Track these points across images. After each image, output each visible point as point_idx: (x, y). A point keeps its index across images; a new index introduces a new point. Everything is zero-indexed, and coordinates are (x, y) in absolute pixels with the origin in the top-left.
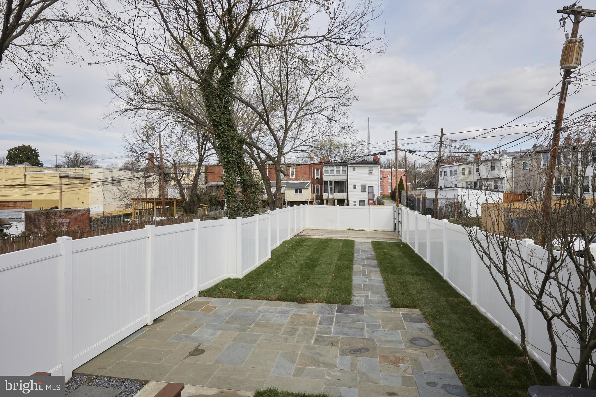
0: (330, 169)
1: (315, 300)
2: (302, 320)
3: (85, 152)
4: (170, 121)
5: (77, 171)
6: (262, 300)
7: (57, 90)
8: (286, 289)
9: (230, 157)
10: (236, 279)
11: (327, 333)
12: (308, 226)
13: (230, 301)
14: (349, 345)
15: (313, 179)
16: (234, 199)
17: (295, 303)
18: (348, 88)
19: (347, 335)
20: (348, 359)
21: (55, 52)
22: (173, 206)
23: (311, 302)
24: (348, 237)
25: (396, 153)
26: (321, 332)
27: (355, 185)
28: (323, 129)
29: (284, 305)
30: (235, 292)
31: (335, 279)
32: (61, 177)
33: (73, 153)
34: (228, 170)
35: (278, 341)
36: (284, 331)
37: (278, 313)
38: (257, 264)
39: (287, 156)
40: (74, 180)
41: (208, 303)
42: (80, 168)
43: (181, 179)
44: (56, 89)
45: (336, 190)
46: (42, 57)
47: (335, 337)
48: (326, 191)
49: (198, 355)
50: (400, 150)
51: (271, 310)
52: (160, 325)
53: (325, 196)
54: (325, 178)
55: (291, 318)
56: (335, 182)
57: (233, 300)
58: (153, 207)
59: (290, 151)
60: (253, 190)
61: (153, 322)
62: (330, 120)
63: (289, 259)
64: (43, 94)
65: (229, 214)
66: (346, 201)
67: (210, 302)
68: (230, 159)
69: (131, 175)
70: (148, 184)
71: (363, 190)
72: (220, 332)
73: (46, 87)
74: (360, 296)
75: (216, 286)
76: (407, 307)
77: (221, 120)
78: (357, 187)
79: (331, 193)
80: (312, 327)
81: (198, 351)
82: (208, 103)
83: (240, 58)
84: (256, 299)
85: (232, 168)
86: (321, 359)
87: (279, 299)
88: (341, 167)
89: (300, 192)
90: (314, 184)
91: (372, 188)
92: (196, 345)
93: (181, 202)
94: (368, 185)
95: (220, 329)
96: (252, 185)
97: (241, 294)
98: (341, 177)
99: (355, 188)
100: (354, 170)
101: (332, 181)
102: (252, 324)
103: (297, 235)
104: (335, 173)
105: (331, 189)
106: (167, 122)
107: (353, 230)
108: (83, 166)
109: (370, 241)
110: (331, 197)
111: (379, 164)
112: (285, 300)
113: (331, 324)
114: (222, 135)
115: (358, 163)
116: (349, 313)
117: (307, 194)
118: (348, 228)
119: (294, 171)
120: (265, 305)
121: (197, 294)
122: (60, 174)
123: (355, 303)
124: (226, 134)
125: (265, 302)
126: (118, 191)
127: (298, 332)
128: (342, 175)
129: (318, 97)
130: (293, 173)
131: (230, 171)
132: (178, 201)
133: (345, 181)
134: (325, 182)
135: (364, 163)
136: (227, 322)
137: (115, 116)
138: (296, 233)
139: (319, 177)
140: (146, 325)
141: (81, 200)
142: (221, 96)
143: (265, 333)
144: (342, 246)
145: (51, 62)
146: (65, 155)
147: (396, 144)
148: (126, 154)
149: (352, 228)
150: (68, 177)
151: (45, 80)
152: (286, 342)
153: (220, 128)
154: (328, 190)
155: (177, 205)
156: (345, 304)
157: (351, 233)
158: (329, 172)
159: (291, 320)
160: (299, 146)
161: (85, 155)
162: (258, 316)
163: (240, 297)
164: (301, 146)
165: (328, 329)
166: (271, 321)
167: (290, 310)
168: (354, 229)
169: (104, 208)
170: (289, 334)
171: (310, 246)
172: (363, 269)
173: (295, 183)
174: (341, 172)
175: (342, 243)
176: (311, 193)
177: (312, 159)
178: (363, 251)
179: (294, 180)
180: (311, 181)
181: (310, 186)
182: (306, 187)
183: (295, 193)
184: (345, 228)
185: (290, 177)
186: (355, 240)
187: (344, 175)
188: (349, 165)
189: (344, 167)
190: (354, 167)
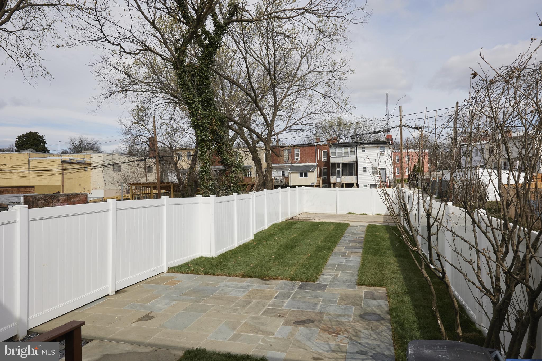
0: (337, 150)
1: (280, 277)
2: (260, 294)
3: (89, 138)
4: (160, 102)
5: (79, 157)
6: (227, 276)
7: (46, 74)
8: (255, 267)
9: (204, 135)
10: (209, 258)
11: (279, 306)
12: (305, 210)
13: (195, 277)
14: (296, 317)
15: (319, 162)
16: (208, 177)
17: (260, 280)
18: (344, 62)
19: (298, 308)
20: (289, 328)
21: (45, 37)
22: (171, 191)
23: (276, 279)
24: (345, 220)
25: (401, 130)
26: (273, 305)
27: (365, 168)
28: (319, 106)
29: (247, 281)
30: (203, 269)
31: (309, 259)
32: (63, 162)
33: (78, 139)
34: (203, 148)
35: (227, 312)
36: (237, 303)
37: (238, 288)
38: (236, 244)
39: (280, 136)
40: (75, 165)
41: (173, 278)
42: (82, 154)
43: (177, 162)
44: (45, 72)
45: (344, 173)
46: (34, 41)
47: (285, 310)
48: (334, 174)
49: (146, 320)
50: (405, 126)
51: (233, 286)
52: (120, 295)
53: (333, 180)
54: (332, 160)
55: (249, 292)
56: (342, 164)
57: (199, 276)
58: (151, 191)
59: (284, 130)
60: (234, 169)
61: (115, 293)
62: (325, 96)
63: (270, 240)
64: (33, 78)
65: (204, 193)
66: (355, 185)
67: (176, 277)
68: (203, 137)
69: (128, 159)
70: (148, 169)
71: (374, 173)
72: (175, 302)
73: (35, 71)
74: (329, 275)
75: (187, 264)
76: (373, 285)
77: (194, 99)
78: (367, 169)
79: (339, 176)
80: (266, 301)
81: (148, 317)
82: (181, 81)
83: (220, 35)
84: (222, 275)
85: (207, 146)
86: (262, 328)
87: (244, 276)
88: (349, 149)
89: (306, 175)
90: (320, 167)
91: (383, 171)
92: (147, 312)
93: (178, 186)
94: (379, 168)
95: (176, 300)
96: (232, 165)
97: (208, 270)
98: (350, 159)
99: (365, 171)
100: (364, 151)
101: (340, 164)
102: (208, 297)
103: (291, 218)
104: (343, 155)
105: (339, 172)
106: (157, 103)
107: (354, 213)
108: (85, 152)
109: (367, 224)
110: (338, 180)
111: (393, 144)
112: (249, 277)
113: (287, 299)
114: (195, 113)
115: (369, 144)
116: (310, 290)
117: (313, 177)
118: (348, 212)
119: (299, 153)
120: (229, 281)
121: (165, 270)
122: (61, 159)
123: (321, 281)
124: (200, 112)
125: (229, 278)
126: (118, 176)
127: (251, 305)
128: (350, 157)
129: (309, 72)
130: (297, 156)
131: (204, 149)
132: (175, 185)
133: (354, 163)
134: (332, 164)
135: (376, 143)
136: (185, 294)
137: (102, 99)
138: (289, 216)
139: (326, 159)
140: (108, 295)
141: (83, 185)
142: (201, 74)
143: (218, 304)
144: (333, 229)
145: (42, 46)
146: (70, 141)
147: (400, 121)
148: (122, 138)
149: (352, 212)
150: (70, 163)
151: (35, 64)
152: (235, 313)
153: (194, 106)
155: (174, 189)
156: (310, 281)
157: (351, 217)
158: (337, 153)
159: (248, 294)
160: (294, 124)
161: (89, 141)
162: (217, 290)
163: (206, 273)
164: (296, 124)
165: (282, 303)
166: (228, 294)
167: (251, 286)
169: (105, 194)
170: (240, 306)
171: (299, 228)
172: (345, 250)
173: (299, 166)
174: (349, 153)
175: (334, 226)
176: (318, 176)
177: (318, 140)
178: (353, 234)
179: (298, 163)
180: (317, 164)
181: (316, 169)
182: (312, 170)
183: (300, 176)
184: (345, 212)
185: (295, 160)
186: (351, 223)
187: (353, 157)
188: (358, 146)
189: (353, 148)
190: (364, 148)
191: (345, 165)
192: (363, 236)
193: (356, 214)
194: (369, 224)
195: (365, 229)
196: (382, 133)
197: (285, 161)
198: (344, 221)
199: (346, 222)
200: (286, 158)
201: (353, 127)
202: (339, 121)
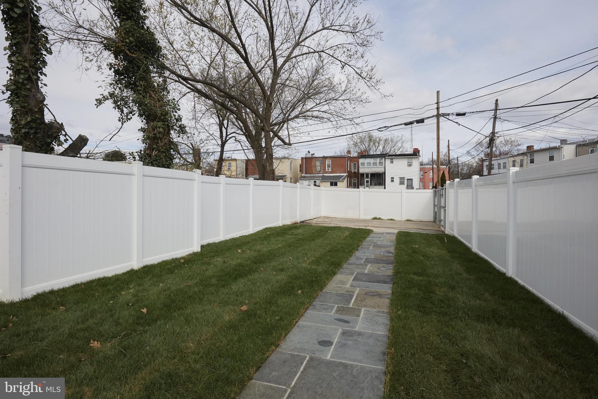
0: (366, 161)
12: (326, 214)
15: (350, 173)
24: (368, 226)
27: (392, 178)
45: (373, 183)
48: (362, 184)
50: (444, 115)
54: (361, 171)
56: (371, 174)
71: (402, 183)
78: (394, 179)
79: (367, 186)
88: (378, 160)
89: (336, 184)
90: (350, 177)
91: (410, 180)
94: (406, 178)
98: (379, 169)
99: (392, 181)
100: (392, 162)
101: (368, 174)
104: (372, 166)
105: (367, 182)
107: (380, 219)
109: (396, 231)
115: (396, 155)
117: (343, 187)
118: (373, 217)
119: (330, 164)
128: (379, 167)
130: (329, 166)
133: (382, 174)
134: (361, 174)
139: (356, 171)
144: (346, 237)
147: (438, 108)
149: (378, 217)
154: (364, 183)
157: (375, 222)
158: (366, 164)
168: (382, 217)
171: (297, 234)
172: (352, 286)
173: (331, 176)
174: (378, 164)
175: (349, 233)
176: (347, 186)
177: (349, 152)
178: (376, 246)
179: (330, 173)
180: (347, 174)
181: (346, 179)
182: (342, 180)
183: (331, 186)
184: (370, 217)
185: (327, 170)
186: (375, 230)
187: (381, 167)
188: (386, 157)
189: (381, 159)
190: (392, 159)
191: (373, 175)
192: (392, 250)
193: (382, 219)
194: (399, 230)
195: (394, 238)
196: (415, 123)
197: (317, 171)
198: (366, 227)
199: (368, 228)
200: (318, 168)
201: (382, 143)
202: (369, 136)
